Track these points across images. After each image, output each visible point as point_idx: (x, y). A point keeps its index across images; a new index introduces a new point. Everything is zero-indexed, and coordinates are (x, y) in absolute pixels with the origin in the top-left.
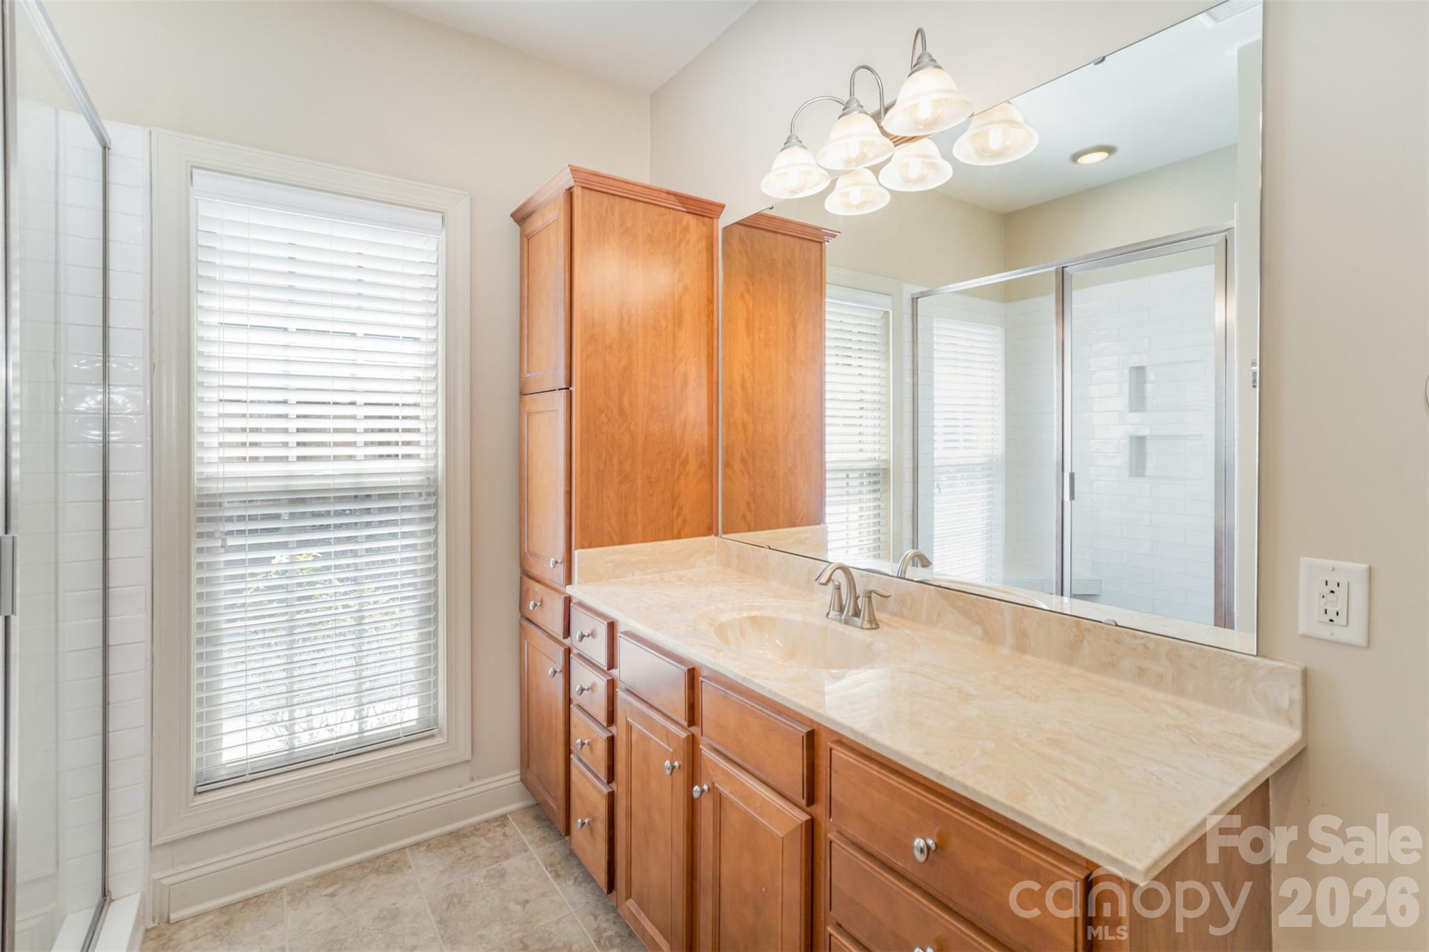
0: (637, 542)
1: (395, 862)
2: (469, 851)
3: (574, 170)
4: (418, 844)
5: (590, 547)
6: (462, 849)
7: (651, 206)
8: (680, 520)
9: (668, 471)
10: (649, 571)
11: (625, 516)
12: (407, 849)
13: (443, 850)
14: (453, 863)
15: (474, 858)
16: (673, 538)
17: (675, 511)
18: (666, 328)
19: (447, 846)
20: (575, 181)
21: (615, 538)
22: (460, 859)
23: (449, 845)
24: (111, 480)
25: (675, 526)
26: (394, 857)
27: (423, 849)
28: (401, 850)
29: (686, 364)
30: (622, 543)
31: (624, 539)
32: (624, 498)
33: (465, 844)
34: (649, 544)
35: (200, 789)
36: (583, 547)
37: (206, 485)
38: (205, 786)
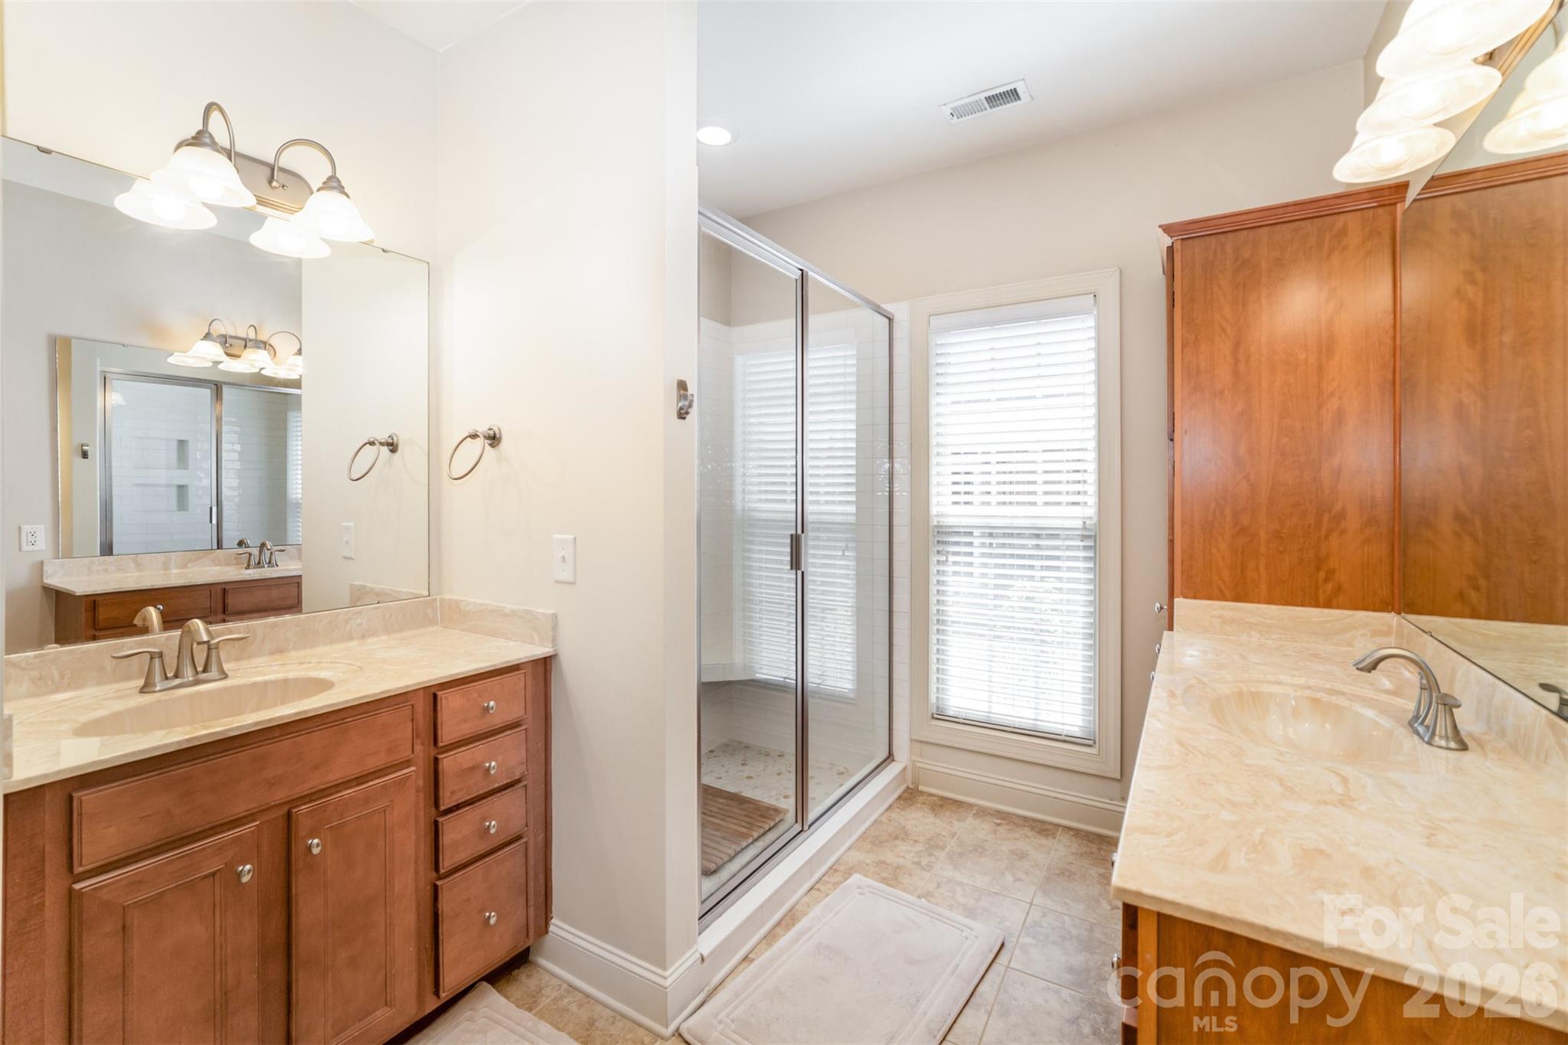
0: (1259, 602)
1: (1048, 830)
2: (1103, 853)
3: (1167, 229)
4: (1070, 829)
5: (1195, 597)
6: (1099, 849)
7: (1279, 226)
8: (1330, 586)
9: (1309, 526)
10: (1273, 637)
11: (1242, 572)
12: (1061, 828)
13: (1084, 842)
14: (1085, 853)
15: (1103, 859)
16: (1317, 605)
17: (1322, 575)
18: (1306, 360)
19: (1089, 841)
20: (1171, 237)
21: (1228, 594)
22: (1092, 853)
23: (1092, 842)
24: (894, 514)
25: (1321, 591)
26: (1050, 827)
27: (1071, 833)
28: (1057, 826)
29: (1340, 398)
30: (1237, 599)
31: (1240, 594)
32: (1240, 552)
33: (1104, 847)
34: (1273, 607)
35: (935, 716)
36: (1185, 597)
37: (941, 519)
38: (940, 716)
